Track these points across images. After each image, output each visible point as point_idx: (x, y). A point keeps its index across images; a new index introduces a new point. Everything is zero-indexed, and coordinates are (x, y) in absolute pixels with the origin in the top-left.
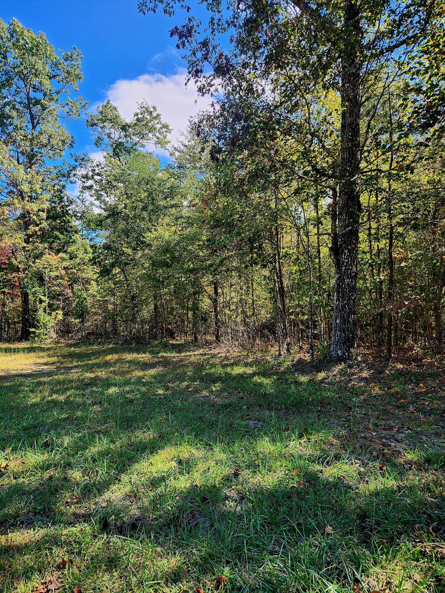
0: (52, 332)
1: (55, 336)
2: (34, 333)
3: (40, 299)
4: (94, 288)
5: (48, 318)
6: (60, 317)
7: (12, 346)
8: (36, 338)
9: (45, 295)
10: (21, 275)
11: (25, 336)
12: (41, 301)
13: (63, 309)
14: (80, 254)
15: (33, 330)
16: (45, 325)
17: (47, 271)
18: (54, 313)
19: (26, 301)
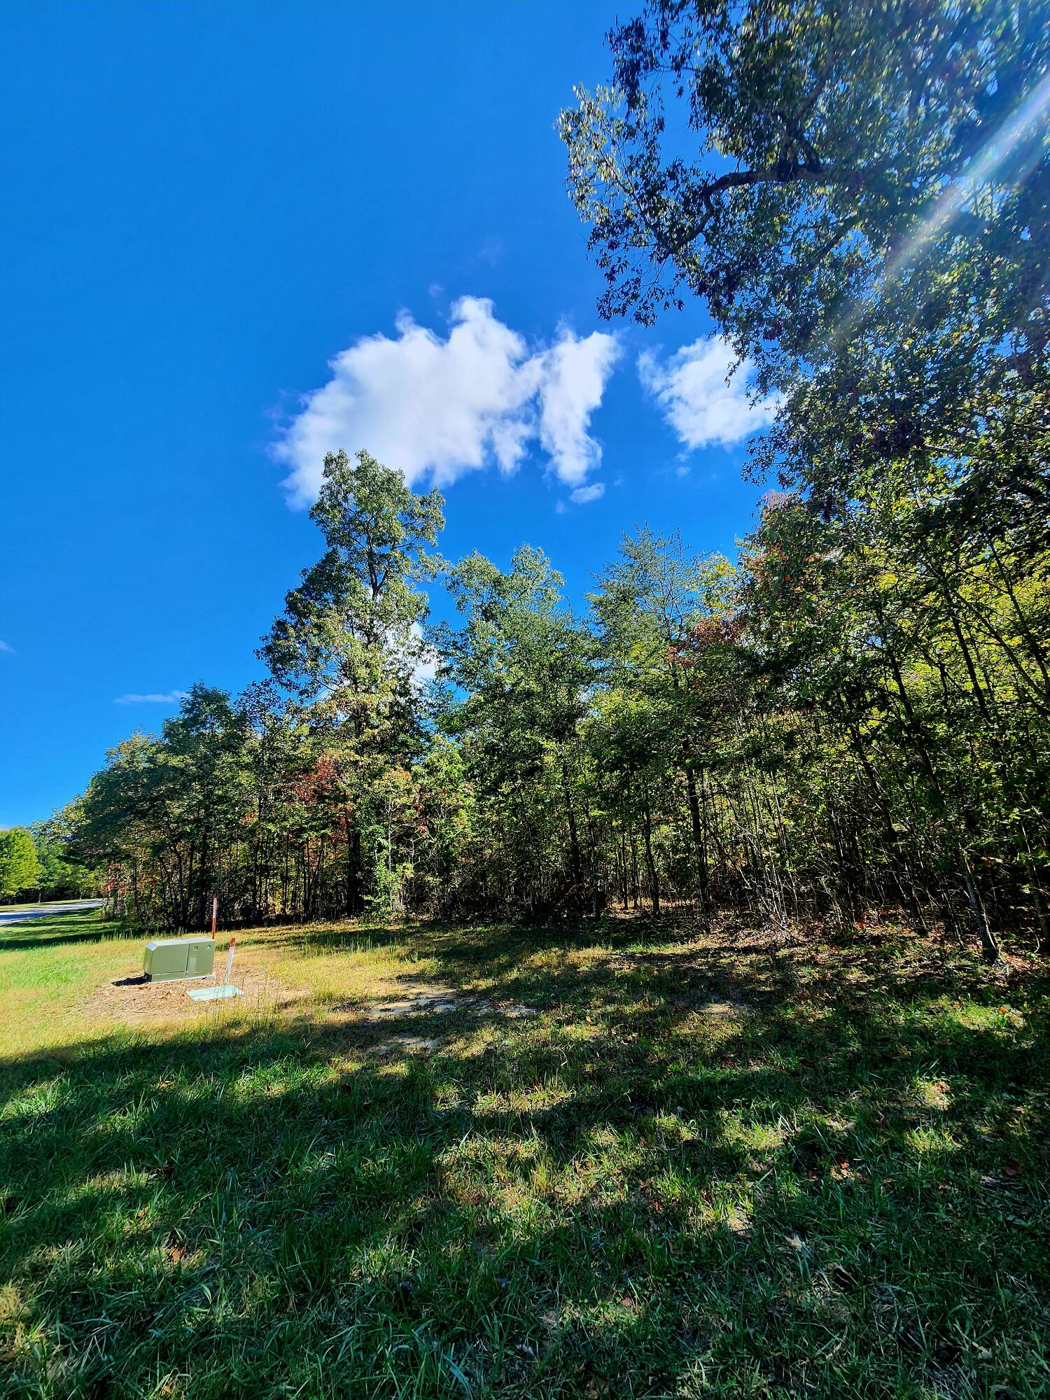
0: (397, 902)
1: (402, 907)
2: (369, 902)
3: (379, 844)
4: (463, 821)
5: (392, 876)
6: (410, 874)
7: (337, 928)
8: (374, 913)
9: (387, 838)
10: (350, 806)
11: (355, 907)
12: (381, 848)
13: (414, 860)
14: (444, 765)
15: (369, 898)
16: (387, 890)
17: (390, 797)
18: (399, 868)
19: (355, 849)
